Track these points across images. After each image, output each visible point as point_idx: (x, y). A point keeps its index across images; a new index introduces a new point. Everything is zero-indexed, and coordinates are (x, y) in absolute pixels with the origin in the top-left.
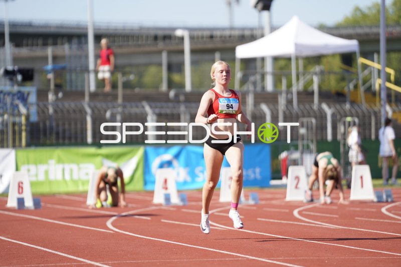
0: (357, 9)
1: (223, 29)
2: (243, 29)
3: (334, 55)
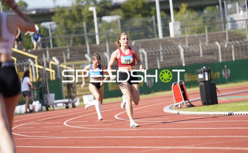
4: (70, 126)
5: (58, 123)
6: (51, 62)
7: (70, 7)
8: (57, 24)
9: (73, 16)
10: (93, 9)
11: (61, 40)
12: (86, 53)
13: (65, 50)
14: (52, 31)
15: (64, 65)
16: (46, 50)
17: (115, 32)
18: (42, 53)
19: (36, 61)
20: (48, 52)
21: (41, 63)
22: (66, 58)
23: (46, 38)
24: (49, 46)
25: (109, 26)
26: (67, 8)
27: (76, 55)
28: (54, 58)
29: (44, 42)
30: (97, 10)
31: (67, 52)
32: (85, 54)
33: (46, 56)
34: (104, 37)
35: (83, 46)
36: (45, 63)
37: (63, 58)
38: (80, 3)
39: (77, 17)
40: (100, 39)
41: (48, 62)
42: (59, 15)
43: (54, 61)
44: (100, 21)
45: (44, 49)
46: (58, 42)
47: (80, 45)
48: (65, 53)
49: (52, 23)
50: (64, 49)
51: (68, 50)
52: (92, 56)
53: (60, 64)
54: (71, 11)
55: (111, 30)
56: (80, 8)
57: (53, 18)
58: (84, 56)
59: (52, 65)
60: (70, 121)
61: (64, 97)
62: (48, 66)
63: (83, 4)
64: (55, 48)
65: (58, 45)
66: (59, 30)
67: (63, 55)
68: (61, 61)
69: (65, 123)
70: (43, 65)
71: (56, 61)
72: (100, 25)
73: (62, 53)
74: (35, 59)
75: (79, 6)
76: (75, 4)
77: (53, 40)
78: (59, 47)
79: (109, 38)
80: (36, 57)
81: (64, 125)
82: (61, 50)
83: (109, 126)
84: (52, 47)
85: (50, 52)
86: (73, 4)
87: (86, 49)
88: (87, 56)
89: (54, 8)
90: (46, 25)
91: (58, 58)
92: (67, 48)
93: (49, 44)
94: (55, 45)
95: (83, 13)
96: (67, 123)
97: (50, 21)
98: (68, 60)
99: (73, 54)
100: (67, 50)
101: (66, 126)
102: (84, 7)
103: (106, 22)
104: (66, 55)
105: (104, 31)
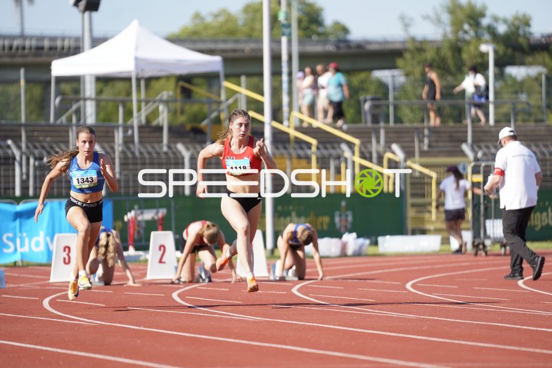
0: (197, 16)
1: (12, 38)
2: (41, 38)
3: (168, 77)
4: (420, 293)
5: (394, 283)
6: (388, 155)
7: (439, 41)
8: (407, 75)
9: (443, 60)
10: (487, 48)
11: (412, 110)
12: (465, 141)
13: (420, 132)
14: (394, 89)
15: (415, 162)
16: (379, 128)
17: (532, 102)
18: (370, 133)
19: (357, 149)
20: (382, 132)
21: (367, 155)
22: (420, 147)
23: (383, 102)
24: (387, 121)
25: (519, 87)
26: (431, 42)
27: (441, 144)
28: (395, 147)
29: (376, 111)
30: (496, 52)
31: (424, 136)
32: (461, 144)
33: (378, 142)
34: (506, 109)
35: (458, 125)
36: (375, 155)
37: (414, 147)
38: (461, 34)
39: (451, 63)
40: (496, 114)
41: (382, 154)
42: (413, 58)
43: (394, 153)
44: (500, 76)
45: (376, 126)
46: (406, 113)
47: (451, 124)
48: (418, 137)
49: (395, 72)
50: (417, 128)
51: (426, 132)
52: (476, 149)
53: (405, 160)
54: (438, 50)
55: (523, 97)
56: (460, 44)
57: (400, 62)
58: (460, 147)
59: (390, 161)
60: (419, 282)
61: (409, 231)
62: (380, 163)
63: (467, 37)
64: (399, 125)
65: (405, 119)
66: (409, 88)
67: (413, 142)
68: (409, 154)
69: (408, 286)
70: (370, 160)
71: (398, 153)
72: (500, 84)
73: (414, 137)
74: (354, 144)
75: (458, 40)
76: (450, 36)
77: (396, 108)
78: (407, 125)
79: (516, 114)
80: (357, 141)
81: (407, 290)
82: (410, 131)
83: (505, 302)
84: (392, 124)
85: (387, 133)
86: (445, 35)
87: (466, 132)
88: (466, 148)
89: (404, 42)
90: (384, 75)
91: (403, 148)
92: (423, 128)
93: (387, 116)
94: (398, 120)
95: (465, 56)
96: (413, 286)
97: (392, 67)
98: (423, 154)
99: (436, 141)
100: (423, 133)
101: (410, 292)
102: (467, 43)
103: (514, 79)
104: (421, 141)
105: (506, 96)
